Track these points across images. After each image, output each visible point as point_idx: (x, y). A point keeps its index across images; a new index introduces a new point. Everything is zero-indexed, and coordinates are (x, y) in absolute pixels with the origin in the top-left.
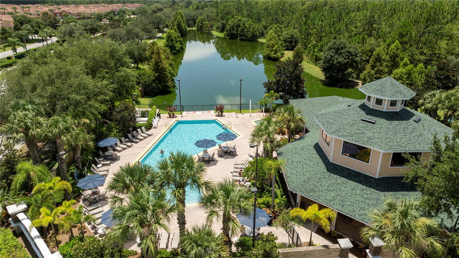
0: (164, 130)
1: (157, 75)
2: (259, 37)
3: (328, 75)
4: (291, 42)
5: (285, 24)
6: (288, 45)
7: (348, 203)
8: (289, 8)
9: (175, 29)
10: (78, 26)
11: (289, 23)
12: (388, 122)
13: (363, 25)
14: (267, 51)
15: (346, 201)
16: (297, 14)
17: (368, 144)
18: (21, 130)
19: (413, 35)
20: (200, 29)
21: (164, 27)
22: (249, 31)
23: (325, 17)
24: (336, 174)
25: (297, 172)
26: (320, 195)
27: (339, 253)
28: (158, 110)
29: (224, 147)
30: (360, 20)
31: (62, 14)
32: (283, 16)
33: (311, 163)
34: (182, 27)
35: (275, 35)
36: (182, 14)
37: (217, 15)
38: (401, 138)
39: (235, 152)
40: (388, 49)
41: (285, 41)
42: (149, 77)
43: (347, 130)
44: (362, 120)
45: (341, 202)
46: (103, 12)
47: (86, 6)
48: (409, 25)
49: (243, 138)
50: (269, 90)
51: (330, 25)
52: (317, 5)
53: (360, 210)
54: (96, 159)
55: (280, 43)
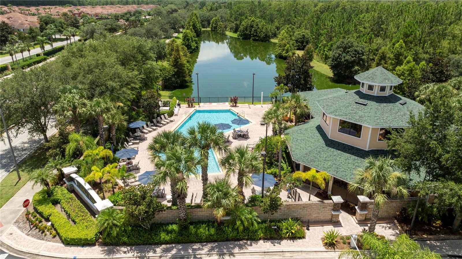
0: (184, 117)
1: (176, 70)
2: (272, 37)
3: (336, 73)
4: (302, 42)
5: (297, 25)
6: (299, 45)
7: (341, 170)
8: (301, 9)
9: (191, 29)
10: (99, 26)
11: (301, 24)
12: (377, 104)
13: (371, 26)
14: (278, 51)
15: (340, 169)
16: (309, 16)
17: (359, 121)
18: (70, 108)
19: (418, 35)
20: (214, 30)
21: (180, 28)
22: (262, 31)
23: (335, 18)
24: (333, 148)
25: (301, 147)
26: (319, 164)
27: (332, 208)
28: (178, 101)
29: (238, 131)
30: (369, 21)
31: (81, 15)
32: (295, 17)
33: (313, 140)
34: (196, 28)
35: (287, 35)
36: (197, 14)
37: (231, 16)
38: (387, 117)
39: (248, 135)
40: (393, 48)
41: (297, 41)
42: (169, 72)
43: (342, 111)
44: (356, 103)
45: (336, 169)
46: (120, 13)
47: (102, 7)
48: (414, 25)
49: (255, 124)
50: (279, 84)
51: (339, 25)
52: (329, 6)
53: (351, 175)
54: (127, 138)
55: (291, 42)
